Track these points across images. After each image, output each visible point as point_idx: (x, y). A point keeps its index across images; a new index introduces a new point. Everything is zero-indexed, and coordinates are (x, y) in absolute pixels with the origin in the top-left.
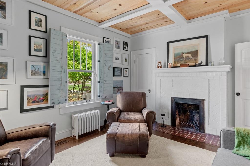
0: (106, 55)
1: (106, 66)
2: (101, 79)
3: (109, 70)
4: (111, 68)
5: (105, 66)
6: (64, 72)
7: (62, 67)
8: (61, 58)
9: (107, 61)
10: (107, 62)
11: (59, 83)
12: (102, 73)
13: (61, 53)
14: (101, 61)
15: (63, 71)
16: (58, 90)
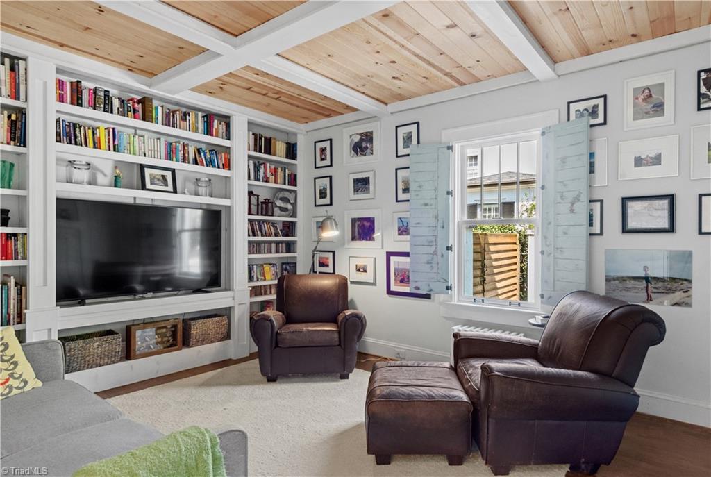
0: (564, 162)
1: (563, 199)
2: (548, 243)
3: (572, 211)
4: (580, 203)
5: (559, 200)
6: (443, 227)
7: (437, 217)
8: (436, 199)
9: (565, 182)
10: (565, 185)
11: (431, 250)
12: (549, 223)
13: (433, 188)
14: (546, 186)
15: (440, 224)
16: (428, 263)
